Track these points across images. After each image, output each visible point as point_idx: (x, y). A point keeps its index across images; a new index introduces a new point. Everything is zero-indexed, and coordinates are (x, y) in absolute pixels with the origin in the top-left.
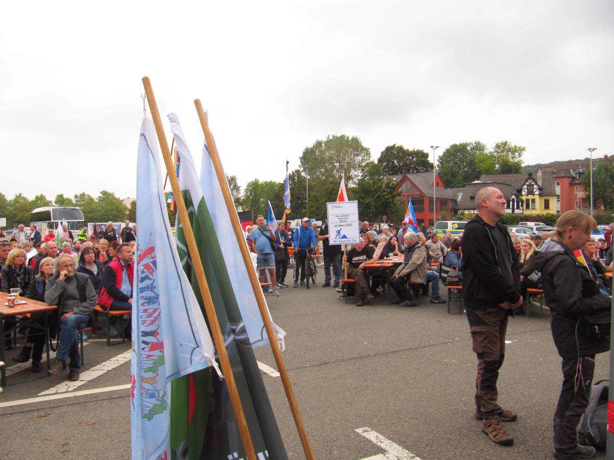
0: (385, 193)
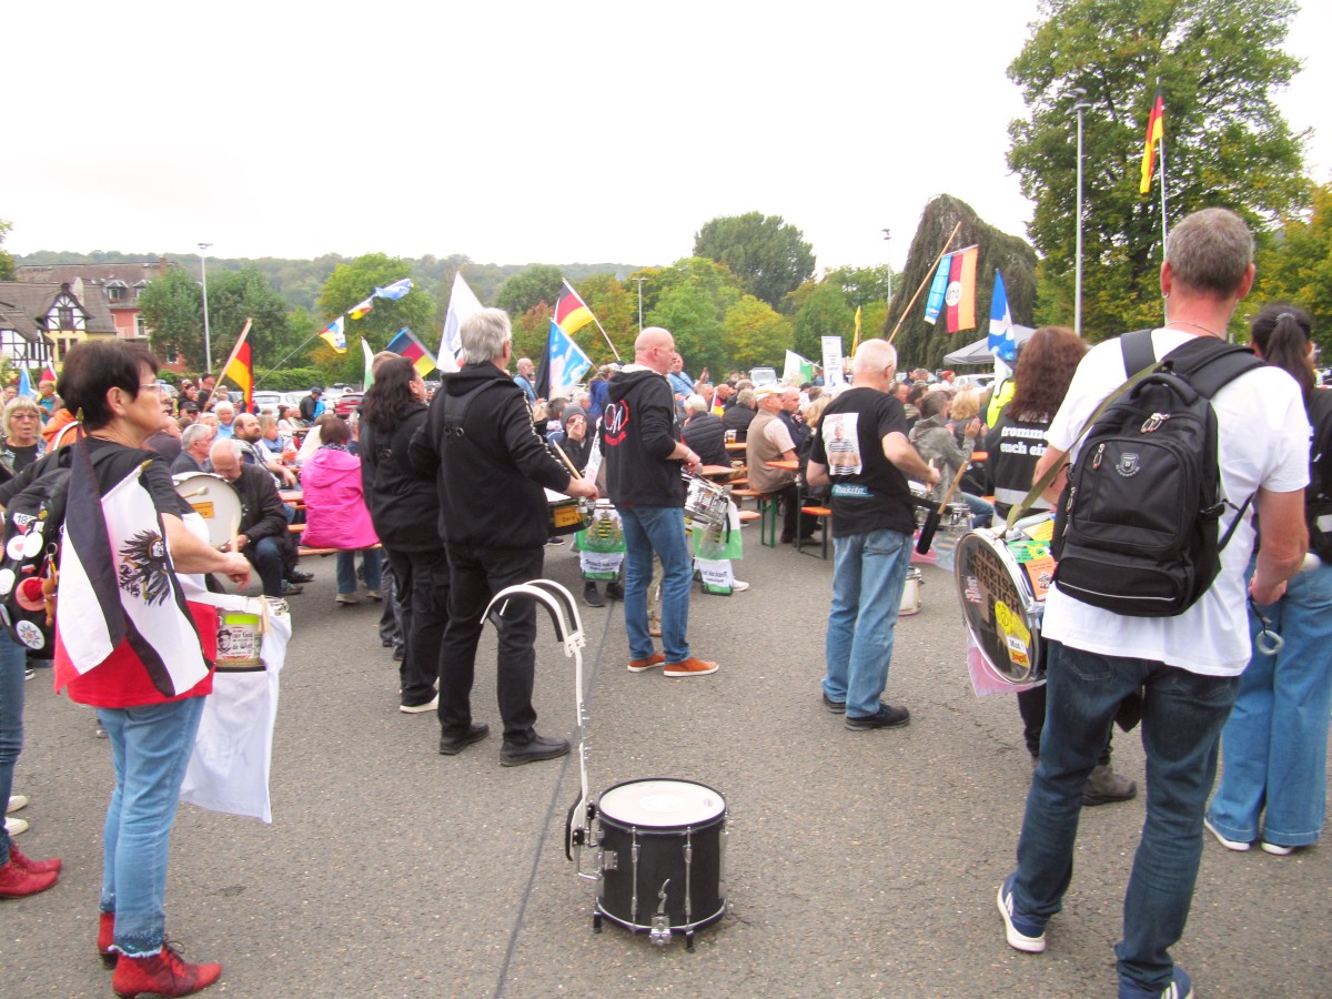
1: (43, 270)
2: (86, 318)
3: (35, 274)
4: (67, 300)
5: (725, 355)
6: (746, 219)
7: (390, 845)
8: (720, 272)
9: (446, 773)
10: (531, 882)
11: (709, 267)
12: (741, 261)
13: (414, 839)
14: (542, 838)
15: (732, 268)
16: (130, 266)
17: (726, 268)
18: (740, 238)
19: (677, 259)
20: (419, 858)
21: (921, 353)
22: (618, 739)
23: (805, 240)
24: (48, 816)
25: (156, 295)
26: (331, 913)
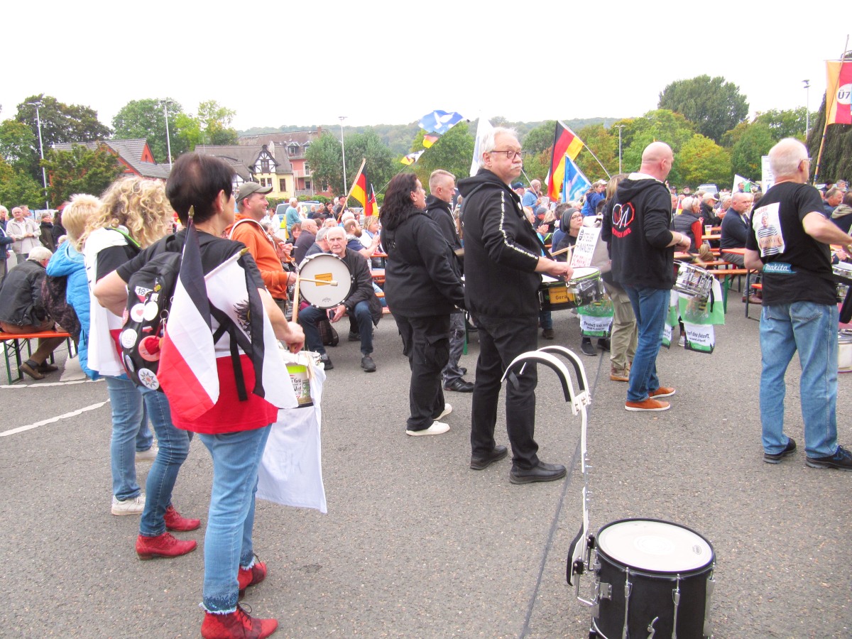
0: (102, 169)
1: (253, 138)
2: (276, 165)
3: (249, 140)
4: (266, 155)
5: (680, 177)
6: (697, 81)
7: (429, 541)
8: (677, 119)
9: (475, 483)
10: (537, 590)
11: (669, 116)
12: (693, 111)
13: (447, 538)
14: (547, 549)
15: (687, 117)
16: (301, 134)
17: (682, 116)
18: (691, 94)
19: (646, 112)
20: (450, 556)
21: (832, 170)
22: (608, 465)
23: (741, 93)
24: (204, 492)
25: (316, 150)
26: (380, 598)
